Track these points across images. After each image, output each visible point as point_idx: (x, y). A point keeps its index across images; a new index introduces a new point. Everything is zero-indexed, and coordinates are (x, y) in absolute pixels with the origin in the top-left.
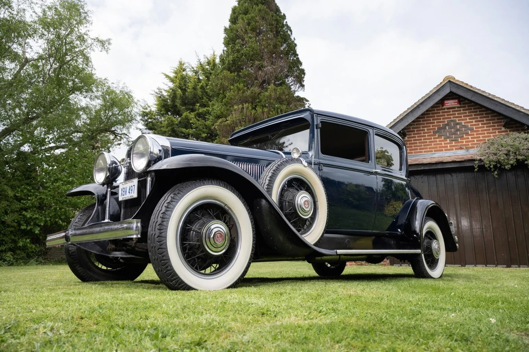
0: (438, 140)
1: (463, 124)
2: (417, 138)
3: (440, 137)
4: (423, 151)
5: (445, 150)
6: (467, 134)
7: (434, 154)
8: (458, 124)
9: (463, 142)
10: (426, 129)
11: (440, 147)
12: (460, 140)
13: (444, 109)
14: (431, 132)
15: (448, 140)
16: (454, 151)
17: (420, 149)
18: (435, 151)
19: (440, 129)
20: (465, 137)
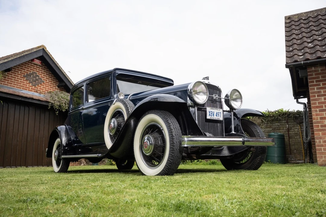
0: (25, 82)
1: (40, 77)
2: (13, 76)
3: (27, 80)
4: (16, 86)
5: (29, 90)
6: (41, 84)
7: (22, 90)
8: (38, 76)
9: (38, 88)
10: (19, 72)
11: (26, 87)
12: (37, 87)
13: (32, 63)
14: (22, 75)
15: (31, 84)
16: (33, 92)
17: (14, 84)
18: (23, 89)
19: (27, 75)
20: (39, 85)
